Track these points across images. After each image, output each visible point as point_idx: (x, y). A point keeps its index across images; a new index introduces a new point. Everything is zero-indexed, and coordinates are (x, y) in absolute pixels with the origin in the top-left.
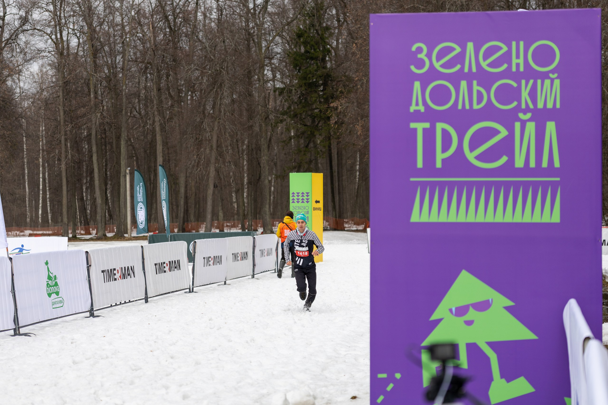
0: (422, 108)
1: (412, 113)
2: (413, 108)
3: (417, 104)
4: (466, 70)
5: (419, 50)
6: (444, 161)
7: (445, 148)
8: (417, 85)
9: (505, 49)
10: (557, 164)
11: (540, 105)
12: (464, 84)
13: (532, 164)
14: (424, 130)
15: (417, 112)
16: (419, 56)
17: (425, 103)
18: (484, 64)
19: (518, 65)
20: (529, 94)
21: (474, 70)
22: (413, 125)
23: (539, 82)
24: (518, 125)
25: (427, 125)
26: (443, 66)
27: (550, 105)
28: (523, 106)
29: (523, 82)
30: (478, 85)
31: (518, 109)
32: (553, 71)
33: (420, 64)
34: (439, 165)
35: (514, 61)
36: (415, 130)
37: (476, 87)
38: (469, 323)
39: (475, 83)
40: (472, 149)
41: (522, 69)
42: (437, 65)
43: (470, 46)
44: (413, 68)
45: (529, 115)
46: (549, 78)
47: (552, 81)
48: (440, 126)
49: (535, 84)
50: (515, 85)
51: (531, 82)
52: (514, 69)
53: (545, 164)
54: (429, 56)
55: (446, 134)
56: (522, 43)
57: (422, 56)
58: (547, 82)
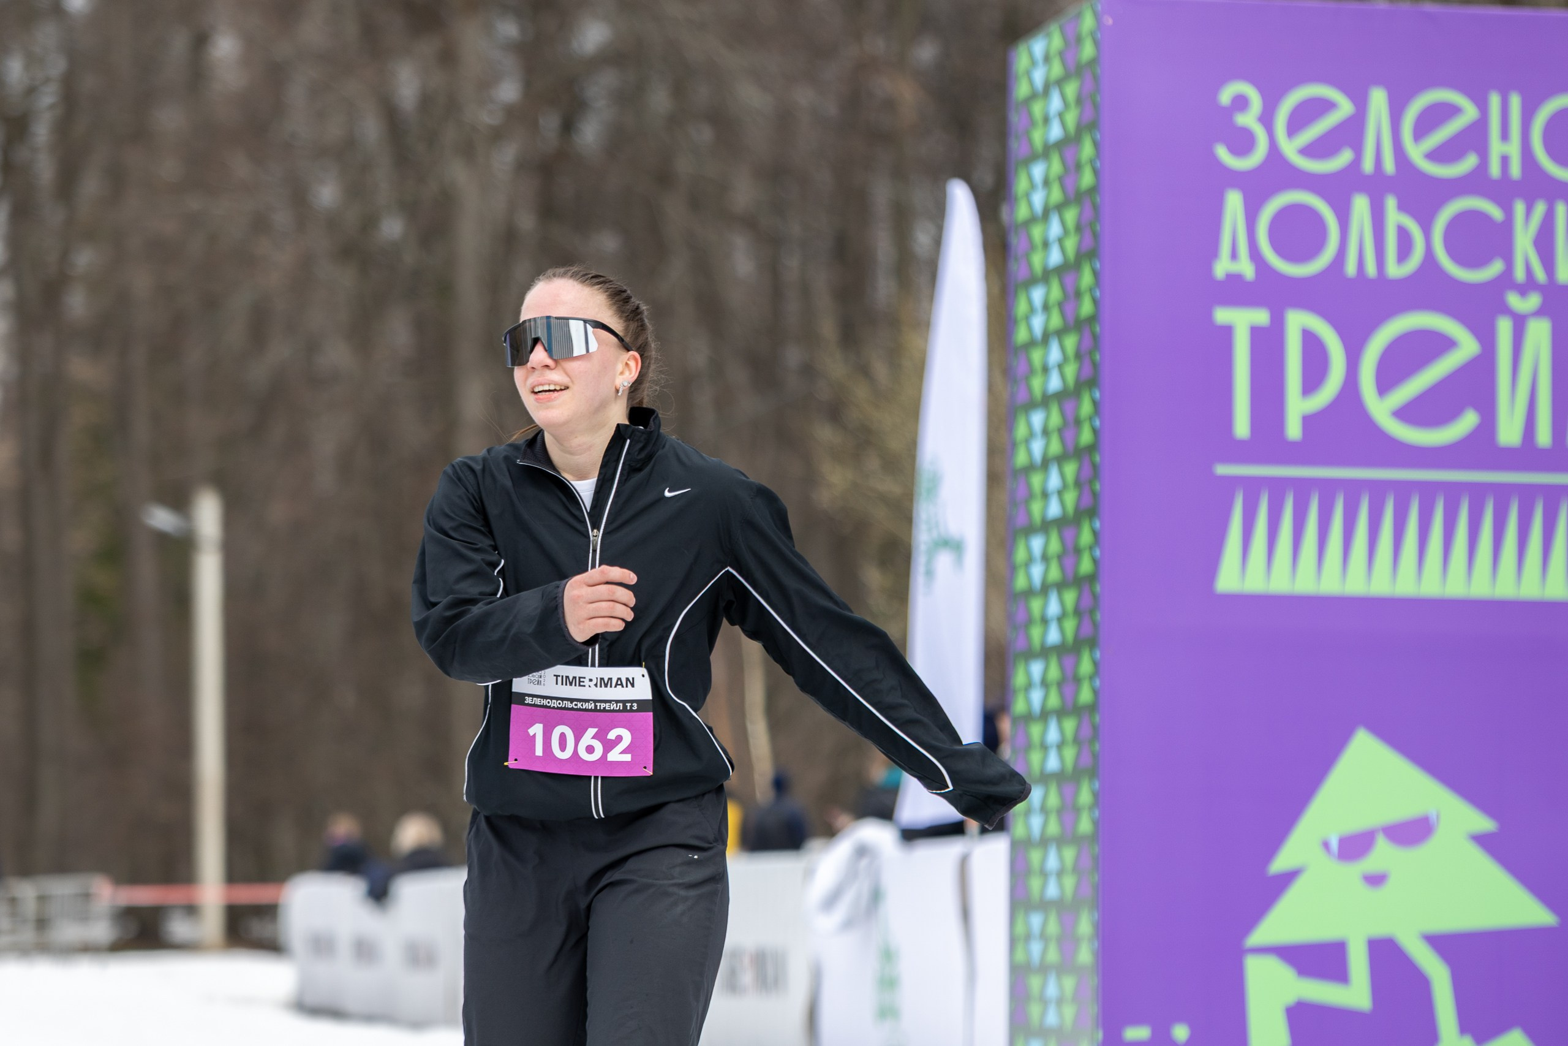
0: (1246, 268)
1: (1220, 282)
2: (1222, 267)
3: (1234, 255)
4: (1368, 165)
6: (1308, 421)
7: (1312, 382)
9: (1470, 113)
12: (1361, 205)
15: (1234, 279)
16: (1240, 120)
17: (1255, 254)
18: (1416, 153)
19: (1505, 160)
21: (1389, 168)
23: (1560, 209)
25: (1263, 317)
29: (1519, 208)
30: (1402, 207)
31: (1505, 281)
33: (1242, 143)
34: (1294, 430)
35: (1496, 148)
37: (1394, 216)
38: (1375, 880)
39: (1391, 203)
40: (1384, 385)
41: (1515, 171)
42: (1290, 149)
43: (1378, 99)
44: (1221, 149)
48: (1297, 321)
50: (1495, 212)
51: (1540, 208)
52: (1494, 171)
55: (1312, 344)
56: (1515, 100)
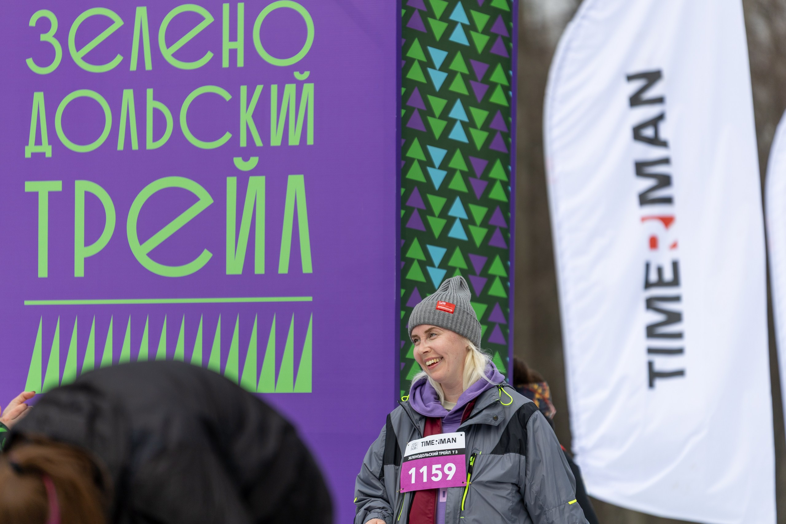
0: (47, 149)
1: (28, 159)
2: (30, 150)
3: (38, 142)
4: (133, 67)
5: (44, 24)
6: (89, 262)
7: (92, 234)
8: (39, 98)
9: (209, 19)
10: (307, 267)
11: (276, 140)
12: (128, 95)
13: (260, 268)
14: (52, 195)
15: (38, 157)
16: (44, 37)
17: (53, 139)
18: (168, 54)
19: (233, 53)
20: (254, 116)
21: (149, 66)
22: (30, 186)
23: (274, 88)
24: (232, 183)
25: (57, 186)
26: (88, 58)
27: (294, 140)
28: (243, 143)
29: (244, 89)
30: (157, 97)
31: (232, 147)
32: (300, 67)
33: (45, 56)
34: (79, 271)
35: (227, 45)
36: (35, 195)
37: (151, 104)
39: (150, 92)
40: (143, 236)
41: (240, 61)
42: (77, 57)
43: (141, 14)
44: (30, 62)
45: (254, 161)
46: (293, 80)
47: (300, 85)
48: (82, 187)
49: (266, 95)
50: (227, 96)
51: (259, 89)
52: (226, 64)
53: (283, 268)
54: (62, 36)
55: (92, 203)
56: (241, 7)
57: (48, 37)
58: (290, 89)
